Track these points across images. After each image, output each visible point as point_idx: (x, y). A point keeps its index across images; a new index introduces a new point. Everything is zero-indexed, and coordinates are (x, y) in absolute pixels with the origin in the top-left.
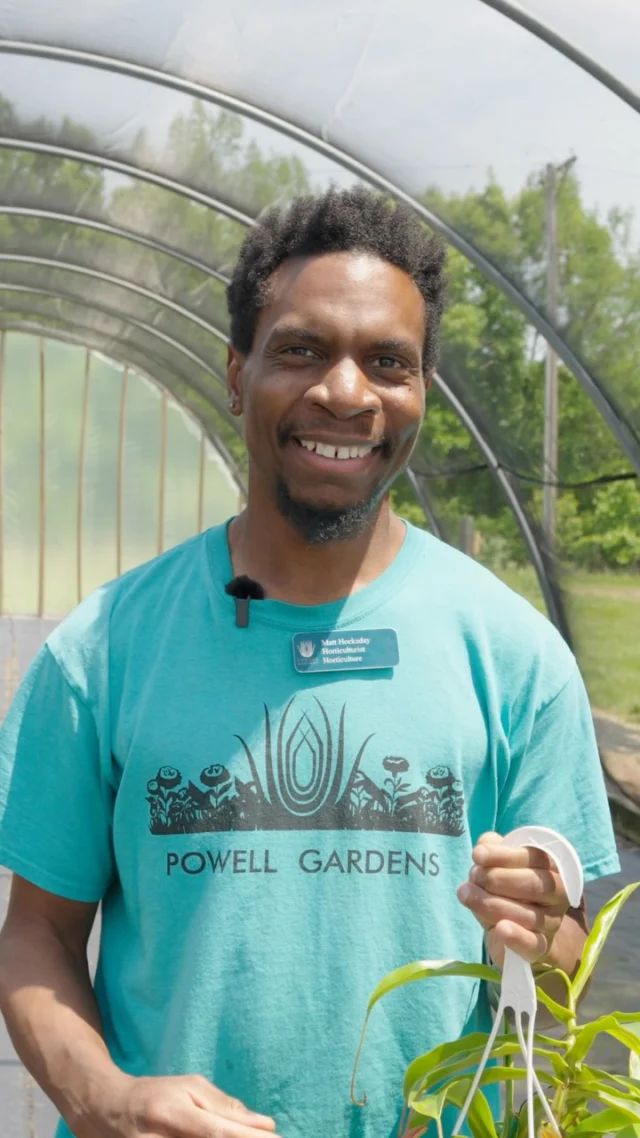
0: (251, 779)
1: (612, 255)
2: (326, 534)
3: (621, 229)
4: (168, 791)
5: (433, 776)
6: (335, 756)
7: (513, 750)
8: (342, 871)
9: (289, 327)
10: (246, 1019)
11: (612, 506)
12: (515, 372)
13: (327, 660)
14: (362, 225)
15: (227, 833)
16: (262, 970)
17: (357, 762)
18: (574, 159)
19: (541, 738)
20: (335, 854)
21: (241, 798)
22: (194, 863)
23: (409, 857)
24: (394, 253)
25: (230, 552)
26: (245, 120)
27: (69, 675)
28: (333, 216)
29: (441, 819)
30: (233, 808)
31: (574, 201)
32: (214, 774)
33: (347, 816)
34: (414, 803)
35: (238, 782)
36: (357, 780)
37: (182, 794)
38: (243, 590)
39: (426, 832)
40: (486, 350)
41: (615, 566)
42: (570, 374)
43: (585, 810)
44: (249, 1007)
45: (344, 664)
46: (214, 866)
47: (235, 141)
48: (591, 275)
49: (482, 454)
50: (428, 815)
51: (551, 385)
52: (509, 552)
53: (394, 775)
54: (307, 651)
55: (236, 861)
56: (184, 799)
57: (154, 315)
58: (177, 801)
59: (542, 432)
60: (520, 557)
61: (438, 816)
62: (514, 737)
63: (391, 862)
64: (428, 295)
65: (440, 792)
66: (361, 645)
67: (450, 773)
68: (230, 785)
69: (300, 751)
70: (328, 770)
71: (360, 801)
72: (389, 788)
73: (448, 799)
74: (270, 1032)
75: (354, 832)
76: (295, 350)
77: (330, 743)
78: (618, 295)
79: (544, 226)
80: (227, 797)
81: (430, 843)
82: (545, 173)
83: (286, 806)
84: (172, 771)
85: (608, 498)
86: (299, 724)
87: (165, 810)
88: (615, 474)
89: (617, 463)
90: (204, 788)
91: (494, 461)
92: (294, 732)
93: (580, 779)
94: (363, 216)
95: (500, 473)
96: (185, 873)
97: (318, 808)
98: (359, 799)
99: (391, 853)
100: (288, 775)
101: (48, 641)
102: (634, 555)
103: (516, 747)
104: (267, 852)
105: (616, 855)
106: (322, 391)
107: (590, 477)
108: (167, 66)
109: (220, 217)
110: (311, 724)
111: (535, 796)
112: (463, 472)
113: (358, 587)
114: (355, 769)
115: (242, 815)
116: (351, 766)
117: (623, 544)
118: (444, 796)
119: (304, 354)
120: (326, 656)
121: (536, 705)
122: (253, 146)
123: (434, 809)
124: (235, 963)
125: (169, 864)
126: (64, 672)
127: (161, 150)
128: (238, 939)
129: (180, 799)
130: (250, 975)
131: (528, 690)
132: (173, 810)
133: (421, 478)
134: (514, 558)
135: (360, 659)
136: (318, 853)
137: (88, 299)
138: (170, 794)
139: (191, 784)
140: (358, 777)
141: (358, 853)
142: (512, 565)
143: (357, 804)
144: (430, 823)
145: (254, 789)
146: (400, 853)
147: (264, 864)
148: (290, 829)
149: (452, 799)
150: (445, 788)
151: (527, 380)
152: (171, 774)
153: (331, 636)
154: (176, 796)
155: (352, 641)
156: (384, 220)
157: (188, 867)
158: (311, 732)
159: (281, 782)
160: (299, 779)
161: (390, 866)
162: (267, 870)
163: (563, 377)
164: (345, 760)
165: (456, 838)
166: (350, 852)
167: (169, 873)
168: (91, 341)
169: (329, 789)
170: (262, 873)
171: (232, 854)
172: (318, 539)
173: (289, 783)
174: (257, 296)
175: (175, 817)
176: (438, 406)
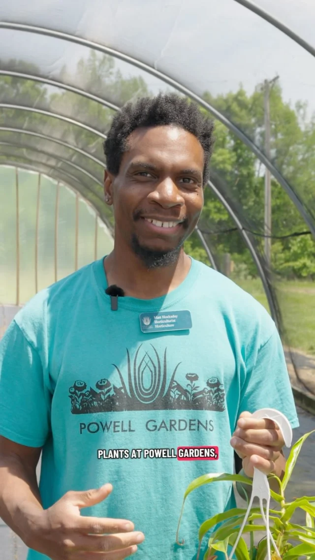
0: (121, 386)
1: (297, 124)
2: (157, 263)
3: (302, 111)
4: (80, 392)
5: (210, 382)
6: (162, 374)
7: (248, 369)
8: (167, 430)
9: (139, 162)
10: (122, 504)
11: (299, 248)
12: (251, 183)
13: (157, 326)
14: (175, 112)
15: (110, 412)
16: (128, 480)
17: (173, 376)
18: (277, 78)
19: (260, 362)
20: (163, 422)
21: (117, 395)
22: (93, 428)
23: (199, 422)
24: (190, 126)
25: (106, 273)
26: (116, 59)
27: (27, 335)
28: (161, 108)
29: (214, 403)
30: (113, 400)
31: (279, 98)
32: (103, 384)
33: (169, 403)
34: (201, 396)
35: (115, 388)
36: (173, 385)
37: (87, 394)
38: (114, 292)
39: (208, 410)
40: (236, 172)
41: (300, 277)
42: (277, 183)
43: (282, 397)
44: (123, 498)
45: (165, 328)
46: (104, 429)
47: (111, 70)
48: (287, 134)
49: (234, 222)
50: (208, 402)
51: (268, 188)
52: (248, 272)
53: (192, 382)
54: (147, 322)
55: (115, 426)
56: (88, 396)
57: (72, 156)
58: (85, 397)
59: (264, 211)
60: (254, 273)
61: (213, 402)
62: (248, 362)
63: (190, 425)
64: (206, 147)
65: (213, 390)
66: (173, 319)
67: (218, 381)
68: (111, 389)
69: (145, 371)
70: (159, 380)
71: (175, 396)
72: (189, 389)
73: (217, 393)
74: (134, 510)
75: (172, 411)
76: (141, 174)
77: (159, 367)
78: (300, 144)
79: (264, 110)
80: (109, 395)
81: (209, 415)
82: (264, 84)
83: (139, 399)
84: (82, 383)
85: (297, 244)
86: (144, 358)
87: (78, 402)
88: (301, 232)
89: (301, 226)
90: (98, 391)
91: (240, 227)
92: (142, 362)
93: (279, 382)
94: (175, 108)
95: (244, 232)
96: (89, 432)
97: (155, 399)
98: (175, 394)
99: (190, 420)
100: (139, 384)
101: (15, 319)
102: (310, 271)
103: (249, 367)
104: (130, 422)
105: (297, 419)
106: (156, 195)
107: (288, 234)
108: (77, 33)
109: (104, 107)
110: (150, 358)
111: (257, 390)
112: (225, 231)
113: (171, 290)
114: (172, 380)
115: (117, 403)
116: (170, 378)
117: (305, 266)
118: (215, 392)
119: (146, 176)
120: (156, 324)
121: (258, 347)
122: (118, 72)
123: (210, 398)
124: (115, 477)
125: (81, 428)
126: (24, 334)
127: (73, 75)
128: (116, 465)
129: (86, 396)
130: (123, 483)
131: (254, 339)
132: (82, 402)
133: (205, 235)
134: (250, 274)
135: (173, 325)
136: (155, 421)
137: (39, 149)
138: (81, 394)
139: (91, 388)
140: (174, 384)
141: (175, 421)
142: (249, 277)
143: (174, 397)
144: (209, 405)
145: (123, 391)
146: (195, 420)
147: (128, 427)
148: (140, 410)
149: (219, 394)
150: (216, 388)
151: (256, 187)
152: (81, 384)
153: (159, 314)
154: (84, 395)
155: (169, 317)
156: (185, 110)
157: (91, 430)
158: (150, 361)
159: (136, 387)
160: (144, 386)
161: (190, 427)
162: (130, 430)
163: (273, 184)
164: (167, 375)
165: (221, 412)
166: (171, 421)
167: (81, 433)
168: (42, 169)
169: (159, 390)
170: (128, 432)
171: (113, 423)
172: (153, 266)
173: (140, 387)
174: (122, 146)
175: (84, 405)
176: (213, 199)
